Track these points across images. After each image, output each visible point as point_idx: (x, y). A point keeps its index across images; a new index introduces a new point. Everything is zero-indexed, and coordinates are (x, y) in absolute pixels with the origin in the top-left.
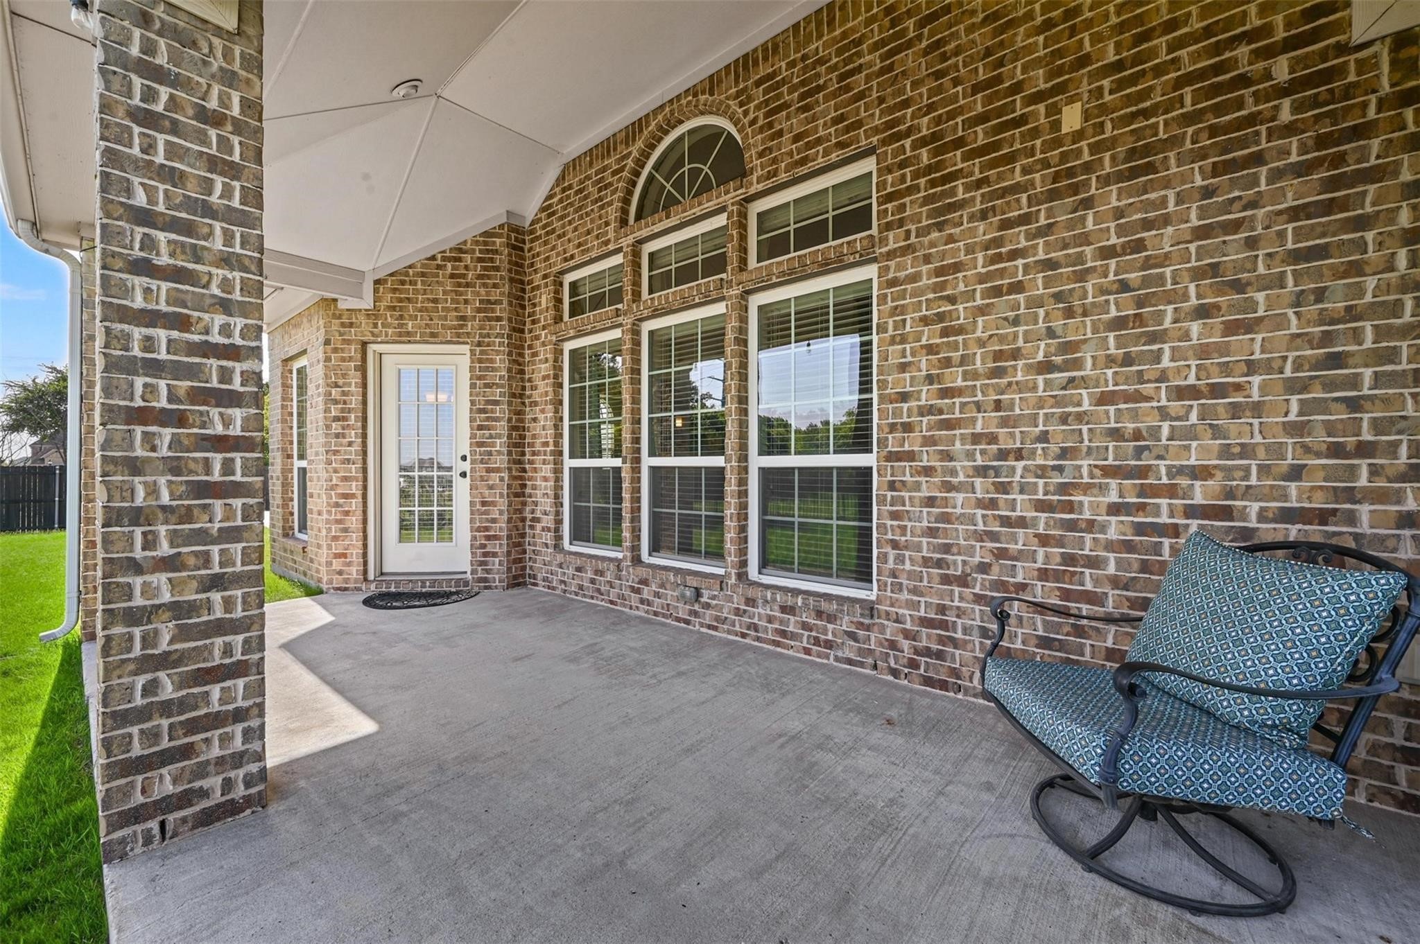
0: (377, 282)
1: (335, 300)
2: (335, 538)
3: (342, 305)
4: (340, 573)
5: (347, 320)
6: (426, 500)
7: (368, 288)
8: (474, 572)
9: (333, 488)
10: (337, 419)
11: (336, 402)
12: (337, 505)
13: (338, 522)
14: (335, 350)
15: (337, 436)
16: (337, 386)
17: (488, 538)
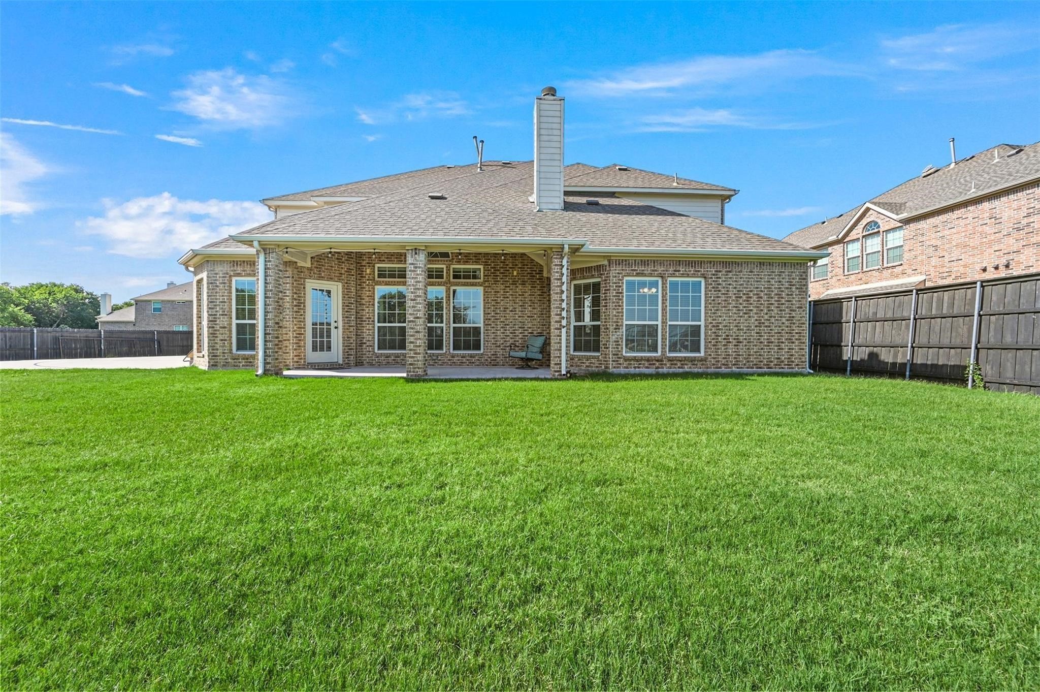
0: (312, 258)
1: (296, 262)
2: (295, 349)
3: (298, 265)
4: (297, 362)
5: (300, 270)
6: (322, 336)
7: (309, 259)
8: (344, 361)
9: (294, 331)
10: (296, 306)
11: (296, 299)
12: (296, 337)
13: (296, 343)
14: (296, 281)
15: (296, 312)
16: (296, 293)
17: (350, 349)
